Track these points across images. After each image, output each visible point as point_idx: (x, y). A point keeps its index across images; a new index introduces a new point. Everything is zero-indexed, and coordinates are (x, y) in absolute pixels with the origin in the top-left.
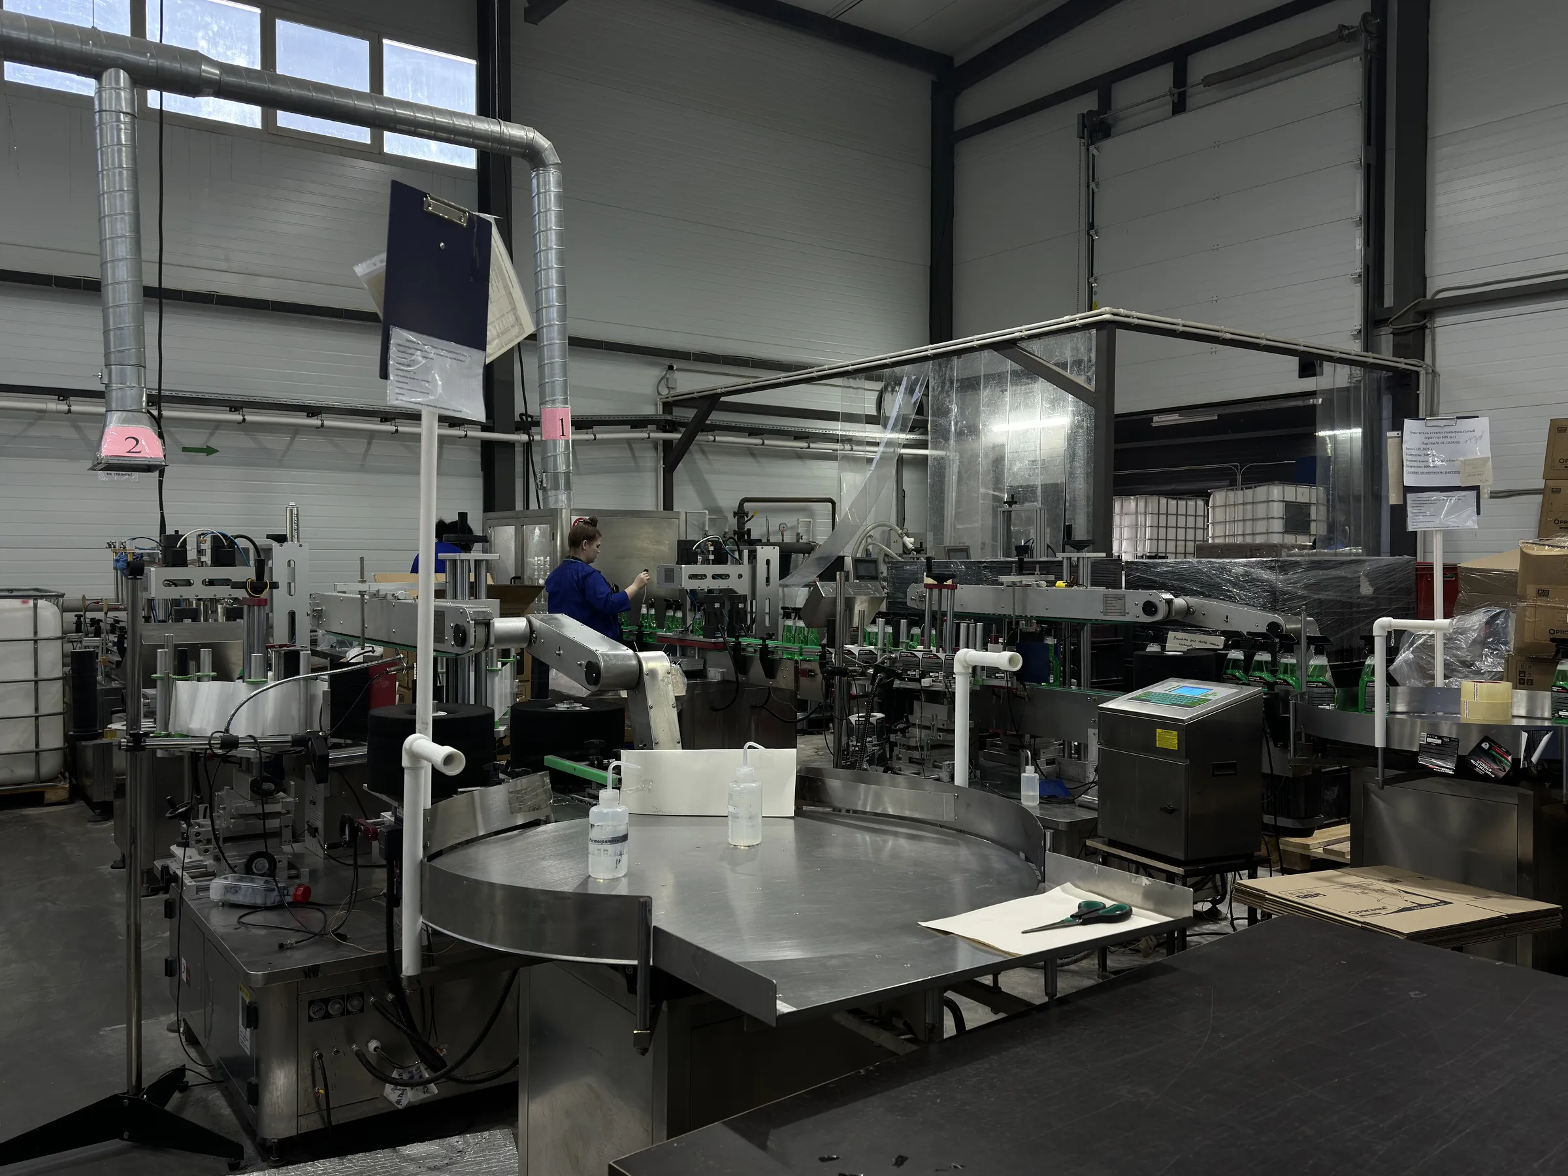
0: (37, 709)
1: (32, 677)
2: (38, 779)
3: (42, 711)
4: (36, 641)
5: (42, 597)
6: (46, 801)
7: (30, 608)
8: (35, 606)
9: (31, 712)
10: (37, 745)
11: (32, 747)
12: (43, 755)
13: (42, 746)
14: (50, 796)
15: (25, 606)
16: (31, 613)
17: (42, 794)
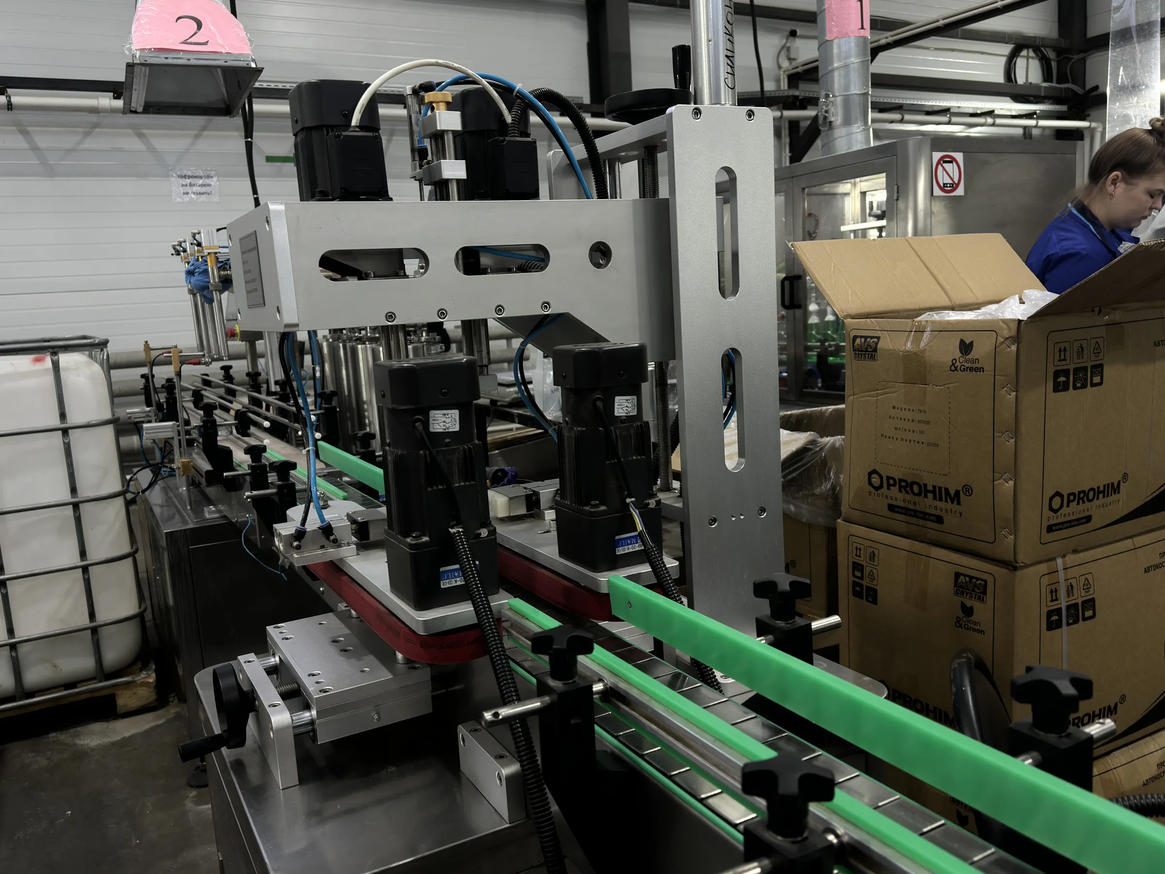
0: (83, 554)
1: (66, 496)
2: (102, 672)
3: (94, 555)
4: (65, 432)
5: (67, 349)
6: (120, 710)
7: (46, 370)
8: (56, 366)
9: (74, 559)
10: (92, 615)
11: (83, 620)
12: (104, 632)
13: (102, 617)
14: (125, 700)
15: (39, 366)
16: (50, 379)
17: (110, 700)
